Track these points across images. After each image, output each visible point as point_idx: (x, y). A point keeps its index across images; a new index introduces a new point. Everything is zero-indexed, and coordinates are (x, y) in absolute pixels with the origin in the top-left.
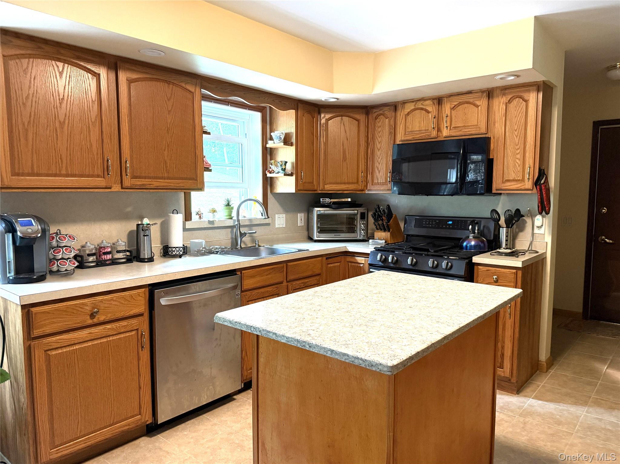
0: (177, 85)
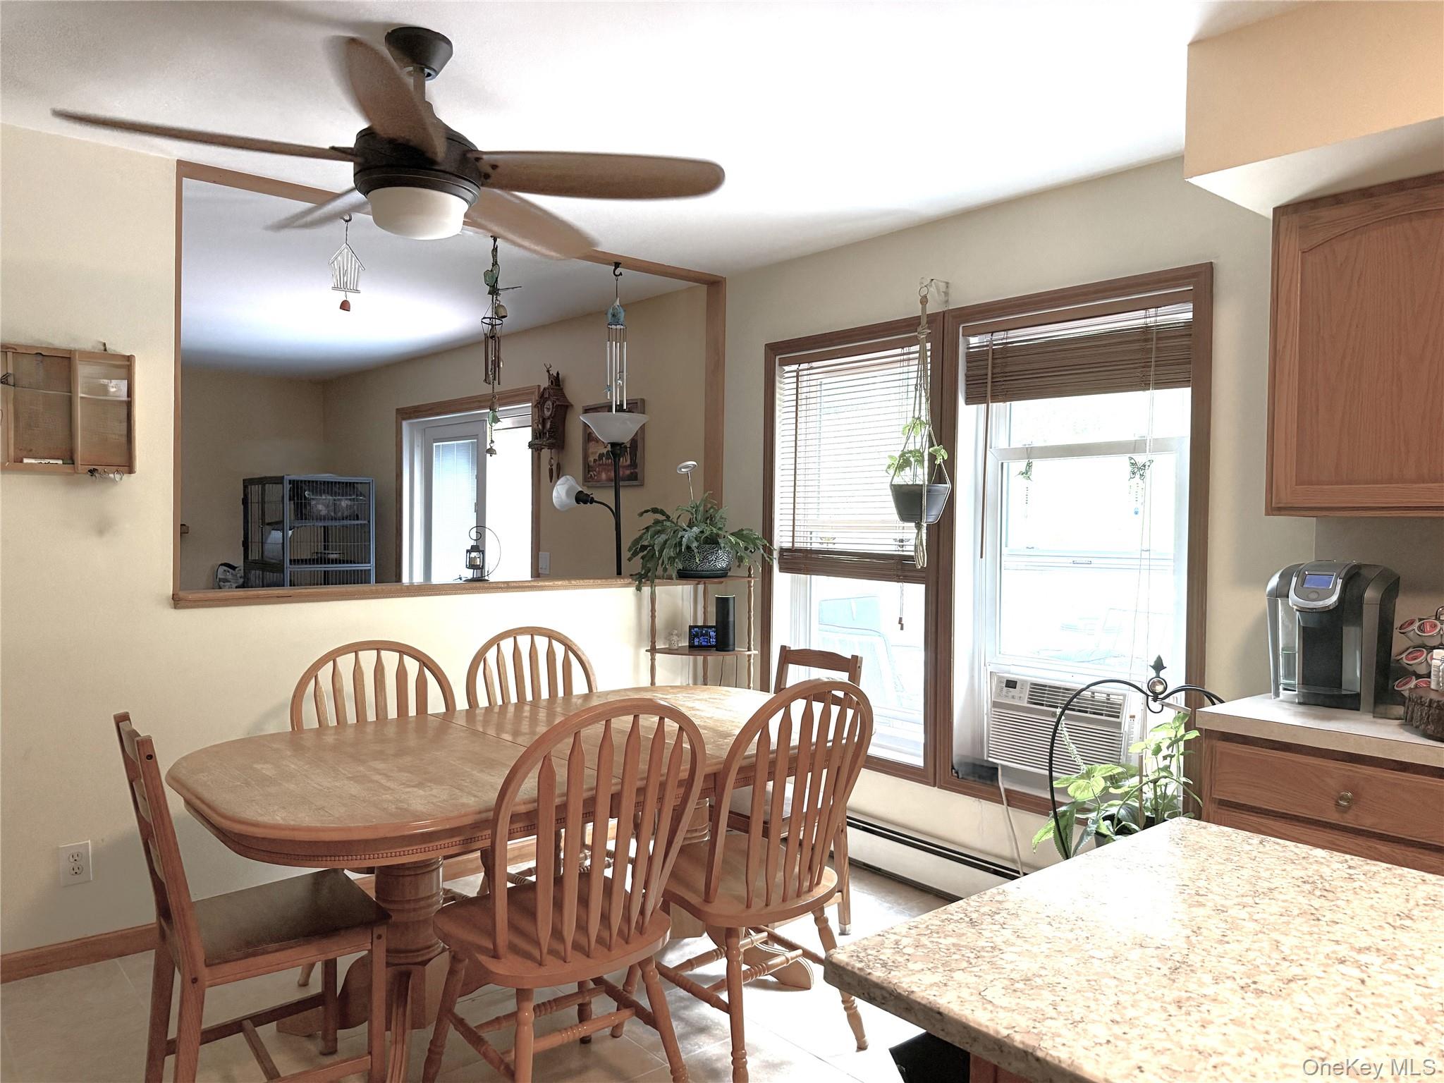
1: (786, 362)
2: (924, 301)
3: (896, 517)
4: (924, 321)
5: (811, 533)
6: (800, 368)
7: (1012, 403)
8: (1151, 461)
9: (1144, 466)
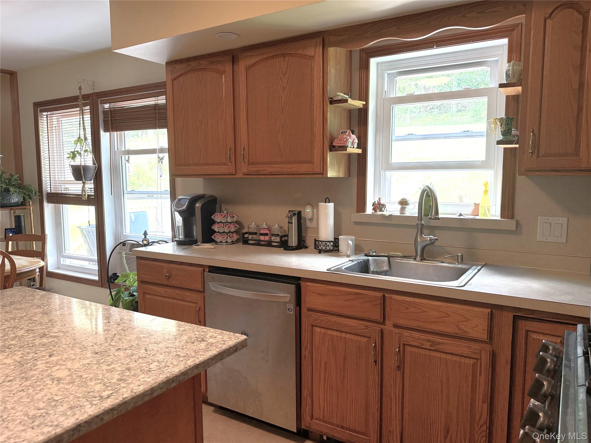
0: (290, 55)
1: (43, 111)
2: (80, 88)
3: (73, 179)
4: (80, 97)
5: (61, 186)
6: (48, 114)
7: (125, 132)
8: (164, 157)
9: (162, 158)
